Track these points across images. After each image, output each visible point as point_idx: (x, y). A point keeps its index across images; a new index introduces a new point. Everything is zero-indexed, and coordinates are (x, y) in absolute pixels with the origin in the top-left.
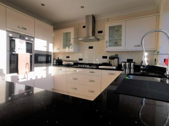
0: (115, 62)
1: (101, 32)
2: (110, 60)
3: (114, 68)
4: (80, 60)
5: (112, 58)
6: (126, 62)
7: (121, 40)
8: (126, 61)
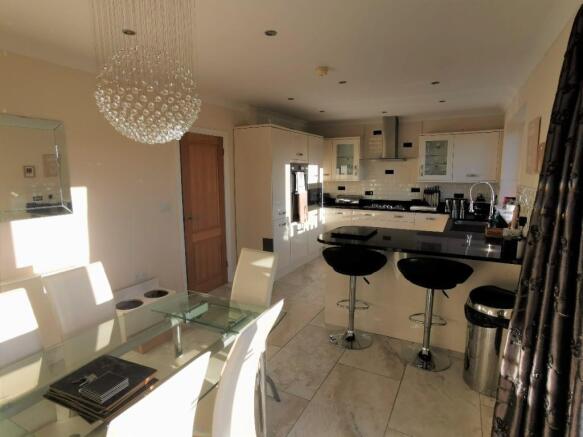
0: (434, 199)
1: (408, 145)
2: (426, 196)
3: (435, 209)
4: (368, 193)
5: (428, 192)
6: (452, 199)
7: (445, 163)
8: (452, 197)
